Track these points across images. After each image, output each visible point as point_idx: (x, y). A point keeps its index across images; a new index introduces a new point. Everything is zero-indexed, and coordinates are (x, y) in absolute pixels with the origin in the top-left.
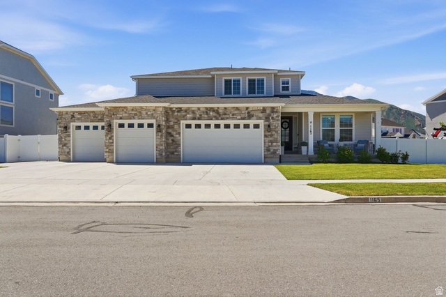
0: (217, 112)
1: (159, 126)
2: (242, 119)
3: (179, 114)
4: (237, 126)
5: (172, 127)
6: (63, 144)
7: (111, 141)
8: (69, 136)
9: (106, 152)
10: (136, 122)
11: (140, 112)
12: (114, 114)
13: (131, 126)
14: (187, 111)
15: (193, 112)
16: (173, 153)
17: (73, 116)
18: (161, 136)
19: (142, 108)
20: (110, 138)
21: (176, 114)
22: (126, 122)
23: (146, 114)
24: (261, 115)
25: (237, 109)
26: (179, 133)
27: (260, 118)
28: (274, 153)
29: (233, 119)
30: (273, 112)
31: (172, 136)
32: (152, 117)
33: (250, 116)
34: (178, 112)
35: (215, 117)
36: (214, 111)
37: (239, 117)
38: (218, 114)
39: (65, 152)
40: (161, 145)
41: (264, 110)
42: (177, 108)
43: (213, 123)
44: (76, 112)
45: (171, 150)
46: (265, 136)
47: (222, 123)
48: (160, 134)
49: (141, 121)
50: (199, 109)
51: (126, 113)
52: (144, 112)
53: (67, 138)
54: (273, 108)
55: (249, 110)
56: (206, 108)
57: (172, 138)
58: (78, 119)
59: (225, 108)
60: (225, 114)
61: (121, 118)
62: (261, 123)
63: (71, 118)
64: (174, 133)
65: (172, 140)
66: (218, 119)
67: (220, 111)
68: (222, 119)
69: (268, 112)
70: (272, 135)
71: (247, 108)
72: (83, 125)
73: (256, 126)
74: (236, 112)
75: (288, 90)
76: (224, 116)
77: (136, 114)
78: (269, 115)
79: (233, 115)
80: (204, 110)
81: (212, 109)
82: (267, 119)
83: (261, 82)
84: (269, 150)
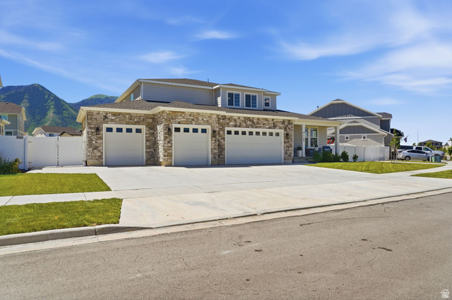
0: (253, 122)
1: (214, 131)
2: (270, 128)
3: (224, 122)
4: (264, 134)
5: (218, 133)
6: (93, 146)
7: (170, 145)
8: (101, 138)
9: (164, 156)
10: (191, 127)
11: (197, 118)
12: (172, 119)
13: (186, 130)
14: (230, 119)
15: (235, 120)
17: (106, 117)
18: (215, 141)
19: (198, 114)
20: (169, 142)
21: (221, 121)
22: (182, 127)
23: (203, 120)
24: (282, 126)
25: (266, 120)
27: (280, 128)
28: (290, 155)
29: (264, 128)
30: (289, 124)
31: (218, 141)
32: (208, 123)
33: (275, 127)
34: (223, 119)
35: (251, 125)
37: (267, 127)
38: (254, 124)
40: (215, 149)
41: (283, 122)
42: (222, 116)
43: (247, 130)
44: (110, 113)
46: (285, 142)
47: (255, 130)
48: (214, 139)
49: (196, 127)
50: (239, 118)
51: (184, 118)
52: (200, 118)
53: (99, 141)
54: (289, 121)
55: (275, 121)
56: (245, 118)
58: (112, 120)
59: (258, 119)
60: (258, 124)
61: (179, 123)
62: (282, 132)
63: (104, 119)
64: (220, 138)
66: (253, 127)
67: (255, 121)
68: (256, 127)
69: (286, 123)
70: (288, 142)
71: (273, 120)
72: (114, 126)
73: (277, 134)
74: (265, 122)
76: (257, 125)
77: (193, 120)
78: (287, 126)
79: (263, 124)
80: (243, 119)
81: (249, 119)
82: (285, 129)
83: (254, 97)
84: (286, 153)
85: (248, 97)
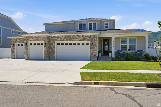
0: (70, 38)
1: (45, 44)
2: (81, 40)
3: (54, 39)
4: (79, 44)
5: (52, 44)
6: (13, 52)
7: (27, 50)
8: (15, 48)
9: (25, 55)
10: (37, 42)
11: (38, 38)
12: (28, 39)
13: (35, 44)
14: (58, 37)
15: (60, 38)
16: (52, 56)
17: (16, 40)
18: (46, 48)
19: (38, 36)
20: (26, 49)
21: (53, 38)
22: (33, 42)
23: (40, 39)
24: (89, 39)
25: (79, 36)
26: (54, 47)
27: (88, 40)
28: (95, 56)
29: (77, 40)
30: (94, 37)
31: (52, 48)
32: (43, 40)
33: (84, 39)
34: (54, 38)
35: (69, 40)
36: (69, 37)
37: (79, 40)
38: (71, 38)
39: (13, 55)
40: (46, 52)
41: (90, 36)
42: (53, 36)
44: (18, 39)
45: (51, 54)
46: (91, 48)
47: (73, 42)
48: (46, 47)
49: (39, 42)
50: (62, 36)
51: (32, 39)
52: (39, 38)
53: (14, 49)
54: (94, 35)
55: (84, 36)
56: (66, 36)
57: (52, 49)
58: (18, 41)
59: (74, 36)
60: (73, 38)
61: (31, 41)
62: (89, 42)
63: (16, 41)
64: (52, 47)
65: (52, 50)
66: (70, 41)
67: (71, 37)
68: (72, 41)
69: (92, 37)
70: (94, 48)
71: (83, 36)
72: (20, 44)
73: (87, 44)
74: (78, 37)
75: (107, 27)
76: (73, 39)
77: (36, 39)
78: (93, 39)
79: (77, 39)
80: (65, 37)
81: (68, 36)
82: (92, 40)
83: (95, 24)
84: (92, 55)
85: (91, 24)
